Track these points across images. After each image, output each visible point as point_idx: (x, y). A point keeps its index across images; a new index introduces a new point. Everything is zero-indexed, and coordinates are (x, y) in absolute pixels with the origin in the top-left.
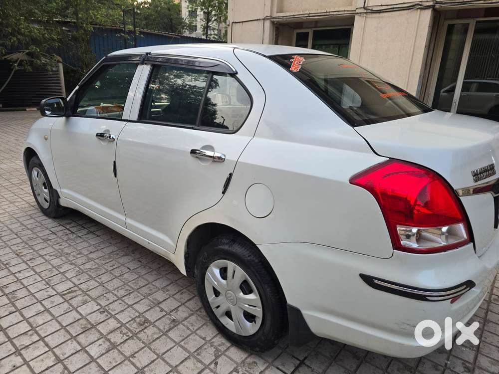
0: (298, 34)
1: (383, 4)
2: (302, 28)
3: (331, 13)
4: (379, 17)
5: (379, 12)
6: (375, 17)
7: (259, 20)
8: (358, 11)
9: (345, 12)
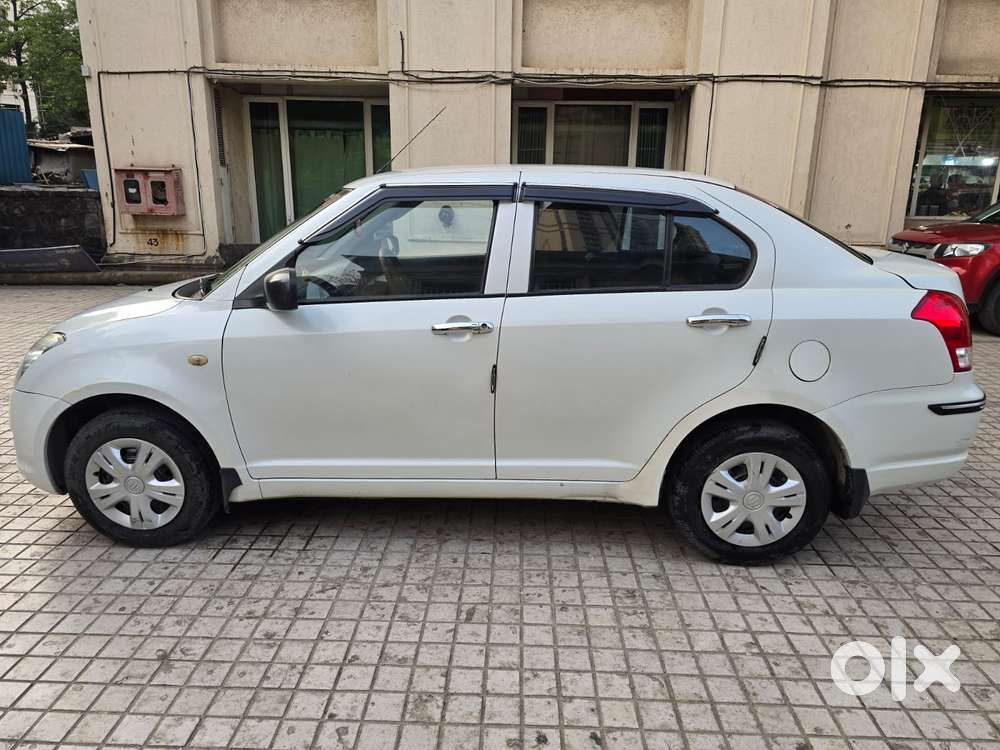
0: (252, 104)
1: (435, 69)
2: (259, 94)
3: (340, 75)
4: (431, 91)
5: (431, 81)
6: (423, 90)
7: (175, 72)
8: (392, 76)
9: (368, 76)
